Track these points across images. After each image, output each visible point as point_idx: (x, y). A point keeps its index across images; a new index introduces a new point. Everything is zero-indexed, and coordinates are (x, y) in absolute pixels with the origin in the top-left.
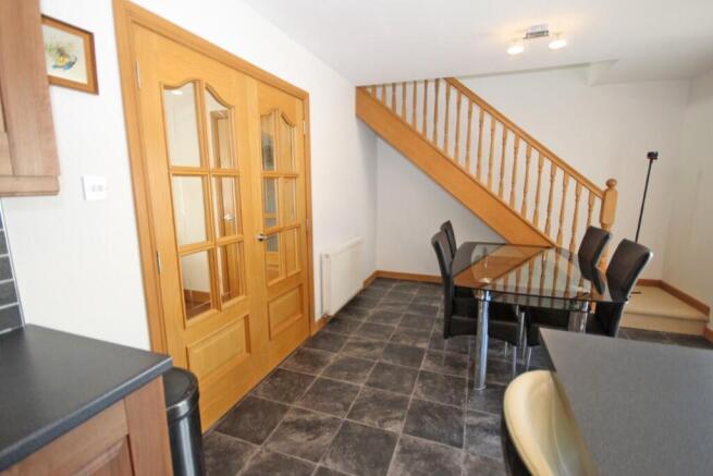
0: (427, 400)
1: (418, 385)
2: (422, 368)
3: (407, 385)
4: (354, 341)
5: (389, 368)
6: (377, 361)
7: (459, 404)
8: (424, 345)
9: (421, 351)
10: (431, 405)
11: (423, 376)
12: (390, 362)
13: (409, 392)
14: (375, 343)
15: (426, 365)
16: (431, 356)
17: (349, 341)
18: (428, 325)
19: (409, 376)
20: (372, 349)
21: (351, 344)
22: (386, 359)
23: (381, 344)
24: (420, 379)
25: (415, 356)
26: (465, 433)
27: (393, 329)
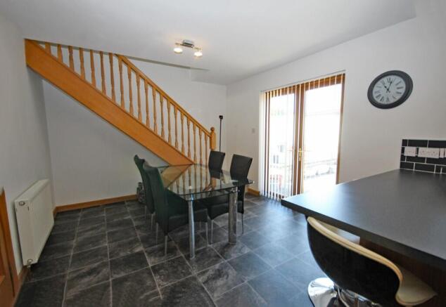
0: (169, 284)
1: (156, 278)
2: (150, 265)
3: (149, 283)
4: (75, 275)
5: (125, 279)
6: (111, 280)
7: (190, 274)
8: (139, 249)
9: (141, 254)
10: (175, 286)
11: (156, 269)
12: (123, 274)
13: (154, 287)
14: (99, 266)
15: (151, 262)
16: (150, 254)
17: (68, 278)
18: (132, 233)
19: (145, 275)
20: (98, 273)
21: (72, 279)
22: (118, 273)
23: (105, 265)
24: (155, 273)
25: (139, 259)
26: (206, 289)
27: (106, 248)
